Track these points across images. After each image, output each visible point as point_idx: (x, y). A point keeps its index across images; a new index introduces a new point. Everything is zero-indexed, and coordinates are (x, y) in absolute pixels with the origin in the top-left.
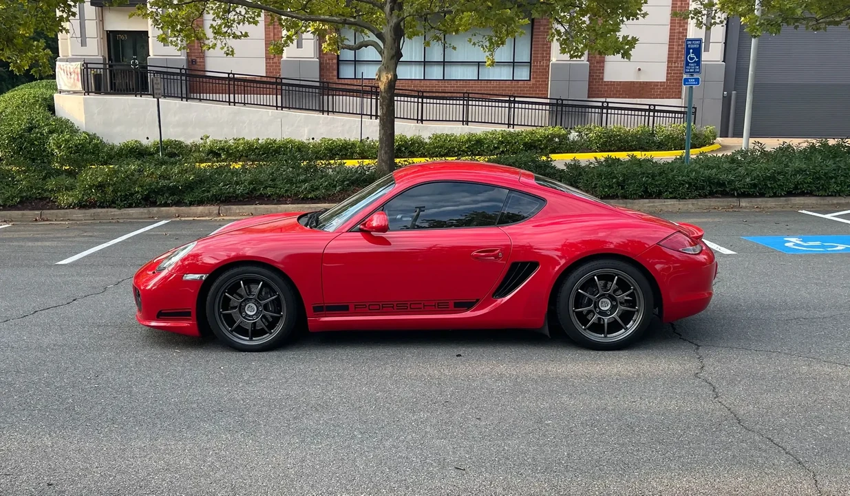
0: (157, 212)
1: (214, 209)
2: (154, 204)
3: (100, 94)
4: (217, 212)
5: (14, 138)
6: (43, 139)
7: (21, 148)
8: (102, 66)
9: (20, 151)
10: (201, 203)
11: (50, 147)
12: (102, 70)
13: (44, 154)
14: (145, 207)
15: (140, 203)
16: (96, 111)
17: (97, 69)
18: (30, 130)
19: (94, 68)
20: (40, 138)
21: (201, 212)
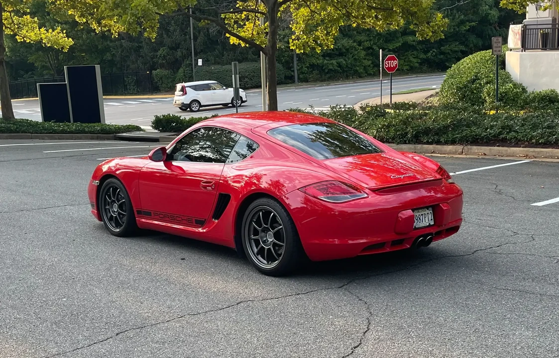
0: (421, 149)
1: (459, 148)
2: (421, 143)
3: (546, 50)
4: (461, 151)
5: (460, 88)
6: (479, 90)
7: (465, 96)
8: (550, 26)
9: (464, 97)
10: (453, 142)
11: (484, 95)
12: (549, 30)
13: (481, 100)
14: (415, 144)
15: (412, 141)
16: (529, 65)
17: (545, 29)
18: (473, 81)
19: (543, 29)
20: (478, 88)
21: (450, 150)
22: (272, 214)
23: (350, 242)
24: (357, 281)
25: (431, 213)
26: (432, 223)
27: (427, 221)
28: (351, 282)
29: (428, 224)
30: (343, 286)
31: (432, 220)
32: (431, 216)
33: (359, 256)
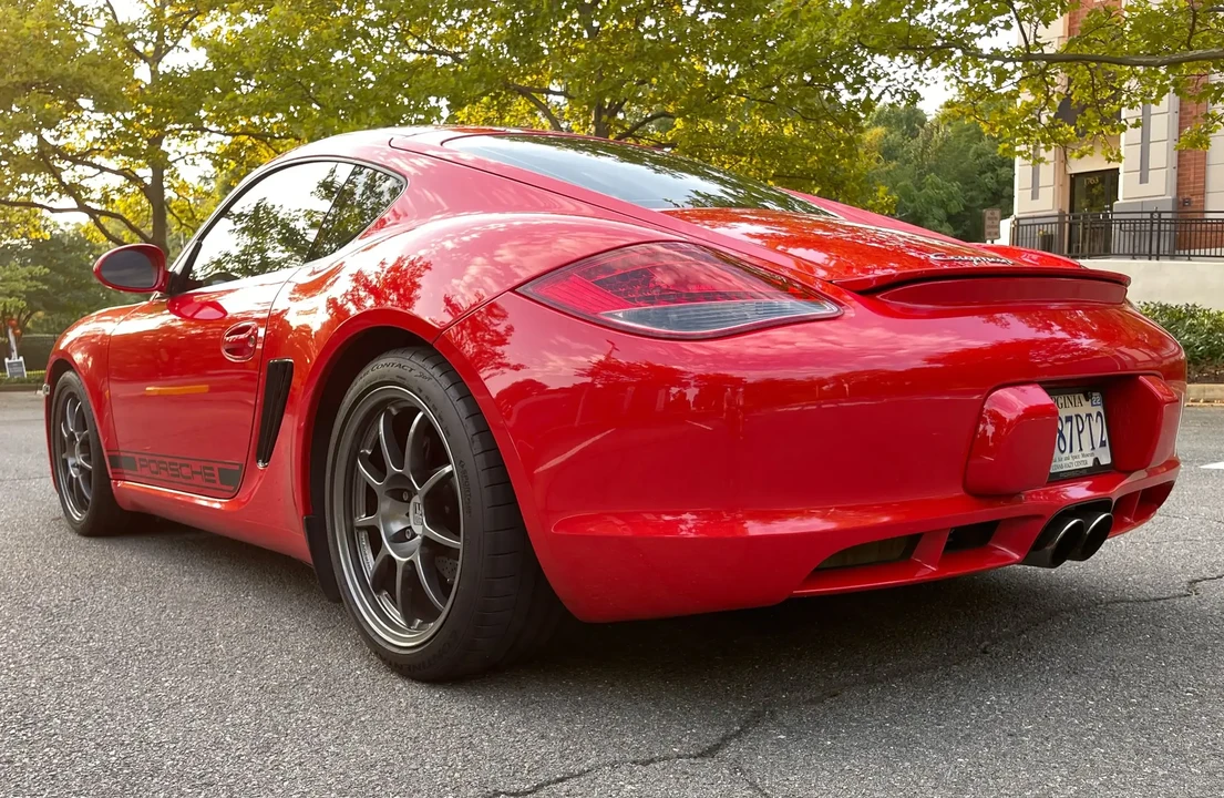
8: (1056, 220)
22: (420, 415)
23: (755, 529)
24: (786, 717)
25: (1099, 414)
26: (1106, 460)
27: (1087, 448)
28: (756, 719)
29: (1090, 464)
30: (725, 740)
31: (1103, 444)
32: (1098, 430)
33: (802, 600)
